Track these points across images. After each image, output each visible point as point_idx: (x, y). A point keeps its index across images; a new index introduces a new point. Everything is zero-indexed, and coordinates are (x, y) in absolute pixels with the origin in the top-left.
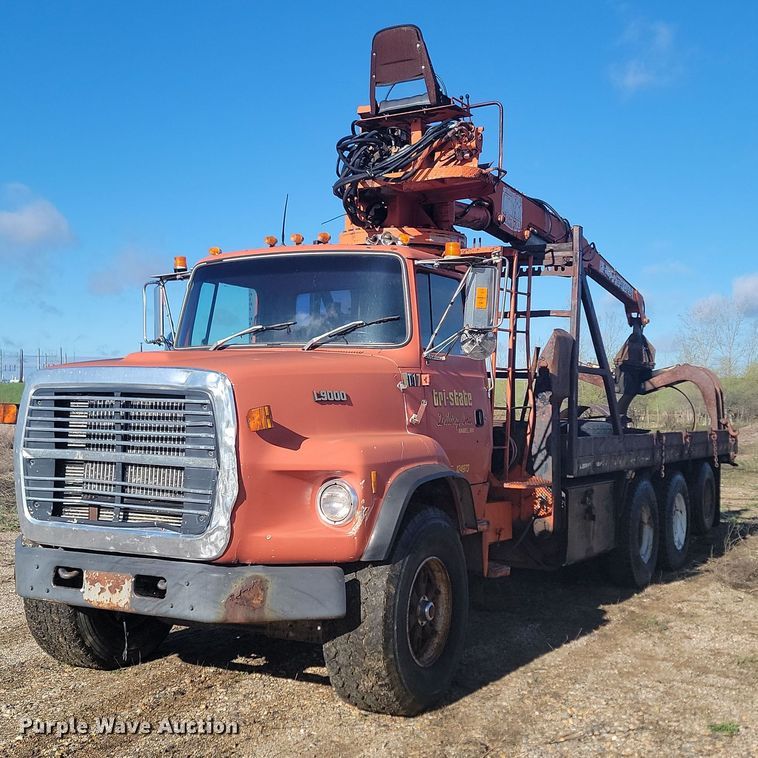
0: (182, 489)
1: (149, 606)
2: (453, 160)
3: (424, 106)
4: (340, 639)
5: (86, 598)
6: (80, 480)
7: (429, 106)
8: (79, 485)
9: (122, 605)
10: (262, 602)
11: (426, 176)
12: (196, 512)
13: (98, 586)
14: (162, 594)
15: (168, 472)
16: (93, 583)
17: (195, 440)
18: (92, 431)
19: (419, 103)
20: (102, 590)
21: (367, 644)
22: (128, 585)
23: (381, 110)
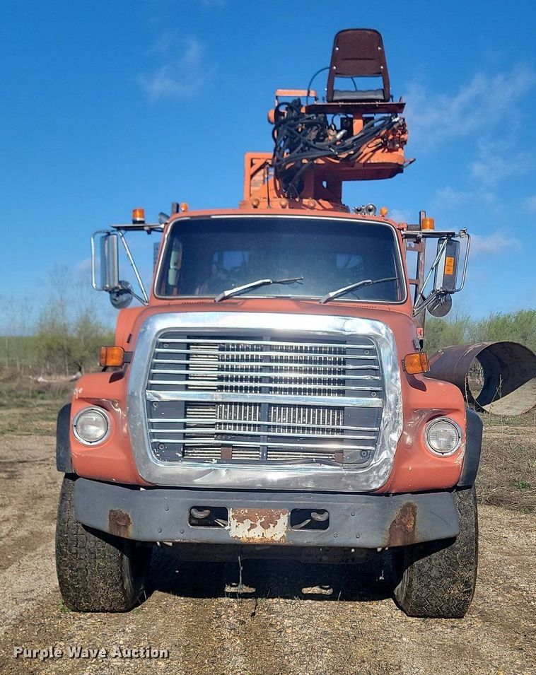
0: (340, 427)
1: (309, 538)
2: (380, 148)
3: (378, 100)
4: (434, 555)
5: (232, 534)
6: (213, 421)
7: (382, 101)
8: (212, 426)
9: (277, 538)
10: (414, 525)
11: (369, 159)
12: (358, 447)
13: (248, 523)
14: (324, 525)
15: (319, 412)
16: (241, 520)
17: (356, 382)
18: (224, 373)
19: (373, 97)
20: (253, 526)
21: (461, 557)
22: (284, 520)
23: (336, 98)
